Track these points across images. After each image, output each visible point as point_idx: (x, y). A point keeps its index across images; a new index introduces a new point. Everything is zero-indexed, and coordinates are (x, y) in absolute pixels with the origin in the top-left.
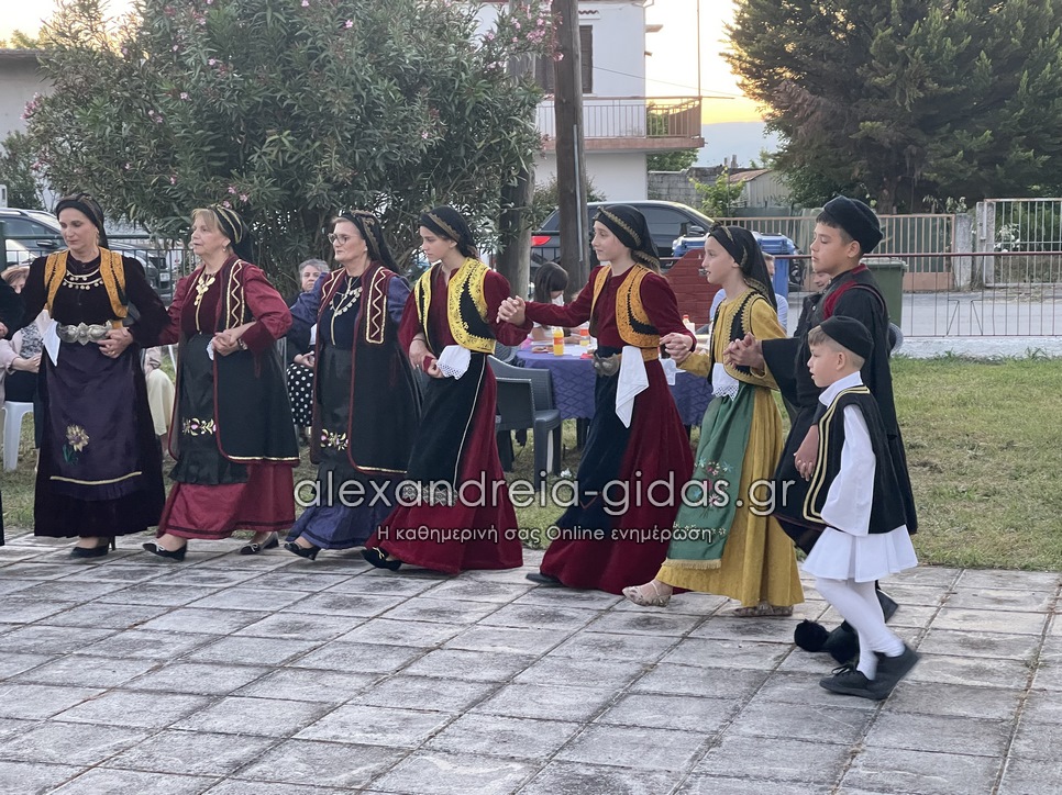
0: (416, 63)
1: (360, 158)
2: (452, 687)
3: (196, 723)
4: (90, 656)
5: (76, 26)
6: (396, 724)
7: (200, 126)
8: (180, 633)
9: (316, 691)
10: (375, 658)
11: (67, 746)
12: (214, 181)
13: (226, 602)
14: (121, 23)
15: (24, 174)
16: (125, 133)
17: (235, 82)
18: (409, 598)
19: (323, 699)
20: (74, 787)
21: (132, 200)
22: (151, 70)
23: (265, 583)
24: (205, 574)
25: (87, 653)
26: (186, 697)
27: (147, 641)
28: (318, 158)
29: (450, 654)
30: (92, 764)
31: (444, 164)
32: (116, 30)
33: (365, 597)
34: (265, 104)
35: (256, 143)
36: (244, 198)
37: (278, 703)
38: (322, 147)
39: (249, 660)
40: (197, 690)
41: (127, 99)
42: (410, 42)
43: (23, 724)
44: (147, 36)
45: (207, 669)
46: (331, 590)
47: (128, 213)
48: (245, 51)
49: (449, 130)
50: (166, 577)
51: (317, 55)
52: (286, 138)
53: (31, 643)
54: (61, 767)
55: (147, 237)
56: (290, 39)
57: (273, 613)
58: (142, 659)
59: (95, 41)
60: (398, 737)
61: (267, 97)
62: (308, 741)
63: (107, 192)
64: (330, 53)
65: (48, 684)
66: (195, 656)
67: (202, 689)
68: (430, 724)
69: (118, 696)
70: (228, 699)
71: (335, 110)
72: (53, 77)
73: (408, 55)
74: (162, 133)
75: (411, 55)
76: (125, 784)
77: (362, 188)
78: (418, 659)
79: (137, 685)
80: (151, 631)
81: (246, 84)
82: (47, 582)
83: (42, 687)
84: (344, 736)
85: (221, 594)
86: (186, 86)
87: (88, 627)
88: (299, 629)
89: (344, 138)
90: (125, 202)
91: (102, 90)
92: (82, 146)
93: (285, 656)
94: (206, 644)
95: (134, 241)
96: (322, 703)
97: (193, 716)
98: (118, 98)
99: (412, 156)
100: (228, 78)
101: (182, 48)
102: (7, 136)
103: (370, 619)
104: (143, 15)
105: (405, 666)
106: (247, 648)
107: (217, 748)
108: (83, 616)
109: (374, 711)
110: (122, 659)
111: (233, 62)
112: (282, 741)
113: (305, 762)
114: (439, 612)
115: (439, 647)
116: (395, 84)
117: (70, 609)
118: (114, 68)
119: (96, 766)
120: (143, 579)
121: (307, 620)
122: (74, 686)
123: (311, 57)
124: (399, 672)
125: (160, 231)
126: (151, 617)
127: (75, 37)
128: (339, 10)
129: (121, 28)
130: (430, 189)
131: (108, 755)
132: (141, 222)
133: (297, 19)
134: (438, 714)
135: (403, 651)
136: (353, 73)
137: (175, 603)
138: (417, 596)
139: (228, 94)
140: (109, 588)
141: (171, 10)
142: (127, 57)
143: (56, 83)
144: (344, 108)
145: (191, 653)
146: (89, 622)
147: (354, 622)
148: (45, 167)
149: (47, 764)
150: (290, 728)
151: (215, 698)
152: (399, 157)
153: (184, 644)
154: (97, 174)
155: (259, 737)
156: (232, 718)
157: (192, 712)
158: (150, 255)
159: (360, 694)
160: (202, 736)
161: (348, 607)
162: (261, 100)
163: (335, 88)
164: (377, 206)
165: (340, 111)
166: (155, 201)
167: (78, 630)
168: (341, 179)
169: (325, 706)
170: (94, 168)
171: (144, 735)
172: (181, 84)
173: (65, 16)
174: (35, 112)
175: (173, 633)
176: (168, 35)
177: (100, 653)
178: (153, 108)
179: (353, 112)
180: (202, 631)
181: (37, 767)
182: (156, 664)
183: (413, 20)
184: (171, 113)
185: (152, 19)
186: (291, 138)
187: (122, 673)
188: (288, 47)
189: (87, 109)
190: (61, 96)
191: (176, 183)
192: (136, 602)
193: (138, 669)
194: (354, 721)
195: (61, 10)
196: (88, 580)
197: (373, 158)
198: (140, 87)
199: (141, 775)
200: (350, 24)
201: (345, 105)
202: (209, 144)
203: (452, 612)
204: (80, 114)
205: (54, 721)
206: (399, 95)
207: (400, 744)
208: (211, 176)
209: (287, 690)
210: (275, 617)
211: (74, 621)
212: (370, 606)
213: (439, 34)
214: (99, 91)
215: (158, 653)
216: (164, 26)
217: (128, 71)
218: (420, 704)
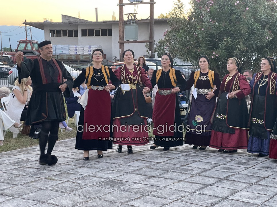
0: (265, 19)
1: (249, 44)
2: (271, 189)
3: (202, 191)
4: (175, 172)
5: (177, 12)
6: (255, 197)
7: (206, 37)
8: (197, 168)
9: (233, 186)
10: (249, 179)
11: (169, 195)
12: (209, 51)
13: (209, 161)
14: (188, 11)
15: (163, 50)
16: (188, 39)
17: (216, 25)
18: (259, 163)
19: (235, 189)
20: (171, 205)
21: (189, 56)
22: (195, 23)
23: (220, 156)
24: (204, 153)
25: (175, 171)
26: (199, 185)
27: (189, 169)
28: (237, 45)
29: (271, 179)
30: (175, 200)
31: (272, 46)
32: (187, 13)
33: (247, 162)
34: (224, 31)
35: (220, 41)
36: (217, 55)
37: (223, 188)
38: (238, 42)
39: (215, 176)
40: (202, 183)
41: (188, 30)
42: (264, 13)
43: (159, 188)
44: (194, 14)
45: (204, 178)
46: (237, 159)
47: (187, 59)
48: (219, 17)
49: (274, 36)
50: (194, 153)
51: (238, 17)
52: (229, 40)
53: (161, 167)
54: (168, 200)
55: (192, 65)
56: (231, 13)
57: (222, 164)
58: (188, 174)
59: (181, 16)
60: (256, 201)
61: (224, 29)
62: (231, 199)
63: (183, 54)
64: (242, 17)
65: (165, 178)
66: (201, 174)
67: (203, 183)
68: (265, 198)
69: (182, 182)
70: (210, 186)
71: (242, 32)
72: (171, 26)
73: (263, 16)
74: (197, 39)
75: (264, 16)
76: (184, 206)
77: (249, 52)
78: (261, 180)
79: (187, 180)
80: (190, 167)
81: (219, 26)
82: (165, 152)
83: (164, 179)
84: (241, 199)
85: (208, 158)
86: (204, 27)
87: (175, 164)
88: (229, 169)
89: (244, 39)
90: (187, 57)
91: (182, 28)
92: (177, 43)
93: (225, 176)
94: (204, 171)
95: (188, 66)
96: (235, 190)
97: (201, 190)
98: (186, 30)
99: (263, 44)
100: (214, 24)
101: (203, 17)
102: (159, 40)
103: (248, 168)
104: (194, 9)
105: (258, 182)
106: (215, 173)
107: (207, 199)
108: (174, 162)
109: (249, 193)
110: (183, 173)
111: (216, 20)
112: (224, 199)
113: (230, 205)
114: (268, 168)
115: (268, 177)
116: (259, 24)
117: (171, 159)
118: (186, 23)
119: (176, 200)
120: (189, 153)
121: (231, 167)
122: (171, 179)
123: (237, 18)
124: (256, 183)
125: (195, 64)
126: (190, 163)
127: (176, 15)
128: (245, 5)
129: (188, 12)
130: (268, 52)
131: (179, 198)
132: (191, 62)
133: (233, 8)
134: (267, 196)
135: (257, 178)
136: (248, 22)
137: (196, 160)
138: (261, 163)
139: (214, 28)
140: (180, 155)
141: (201, 7)
142: (189, 20)
143: (171, 27)
144: (245, 31)
145: (200, 173)
146: (175, 163)
147: (244, 169)
148: (168, 48)
149: (165, 199)
150: (226, 195)
151: (207, 186)
152: (260, 44)
153: (199, 171)
154: (180, 50)
155: (218, 197)
156: (211, 191)
157: (201, 189)
158: (192, 70)
159: (245, 188)
160: (203, 195)
161: (242, 164)
162: (223, 30)
163: (242, 26)
164: (253, 57)
165: (244, 32)
166: (194, 56)
167: (172, 165)
168: (243, 50)
169: (236, 191)
170: (180, 48)
171: (188, 194)
172: (202, 26)
173: (174, 10)
174: (166, 34)
175: (196, 168)
176: (200, 14)
177: (178, 171)
178: (195, 32)
179: (247, 32)
180: (203, 168)
181: (162, 199)
182: (192, 175)
183: (265, 7)
184: (199, 34)
185: (196, 10)
186: (230, 39)
187: (183, 177)
188: (231, 16)
189: (179, 33)
190: (173, 30)
191: (200, 52)
192: (187, 159)
193: (187, 176)
194: (244, 195)
195: (173, 8)
196: (175, 153)
197: (252, 44)
198: (192, 27)
199: (188, 204)
200: (247, 9)
201: (245, 30)
202: (209, 42)
203: (272, 168)
204: (177, 34)
205: (166, 188)
206: (260, 27)
207: (256, 203)
208: (209, 49)
209: (226, 185)
210: (222, 165)
211: (172, 163)
212: (248, 164)
213: (272, 10)
214: (182, 29)
215: (192, 172)
216: (199, 11)
217: (189, 23)
218: (262, 192)
